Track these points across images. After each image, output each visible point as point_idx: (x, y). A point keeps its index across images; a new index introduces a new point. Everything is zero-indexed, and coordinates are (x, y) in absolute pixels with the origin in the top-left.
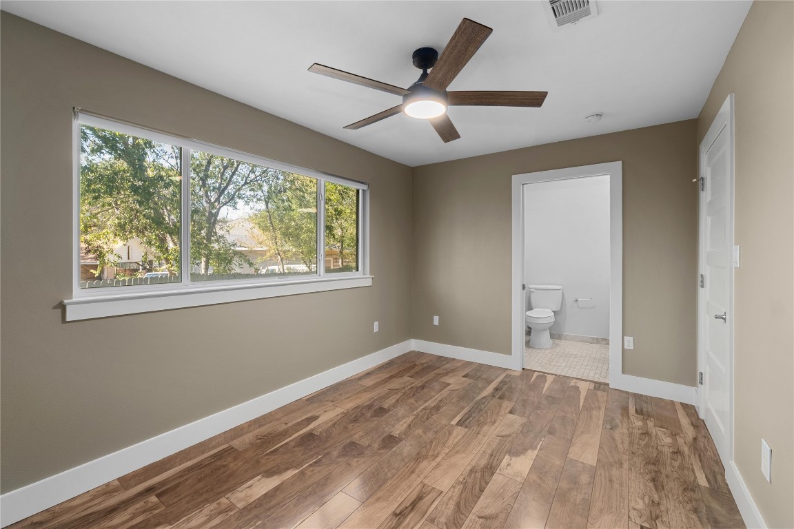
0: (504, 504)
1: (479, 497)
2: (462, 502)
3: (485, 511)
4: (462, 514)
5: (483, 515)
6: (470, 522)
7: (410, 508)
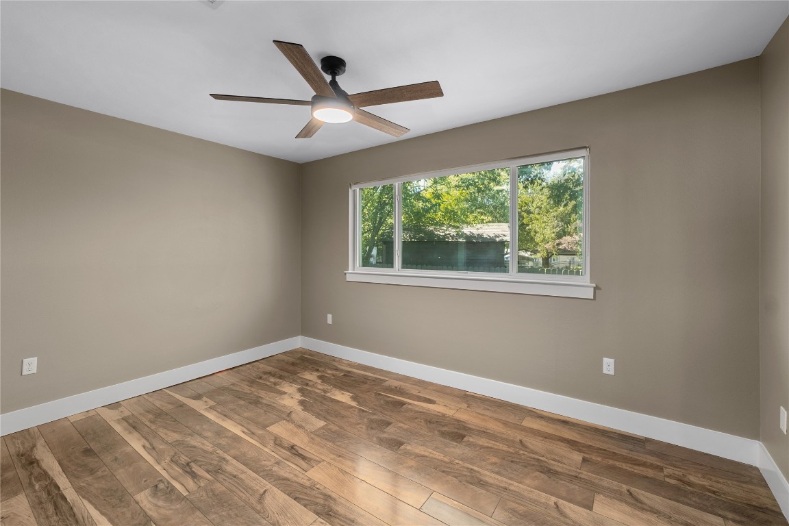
0: (270, 513)
1: (289, 495)
2: (288, 482)
3: (270, 497)
4: (275, 481)
5: (266, 494)
6: (264, 484)
7: (296, 453)
